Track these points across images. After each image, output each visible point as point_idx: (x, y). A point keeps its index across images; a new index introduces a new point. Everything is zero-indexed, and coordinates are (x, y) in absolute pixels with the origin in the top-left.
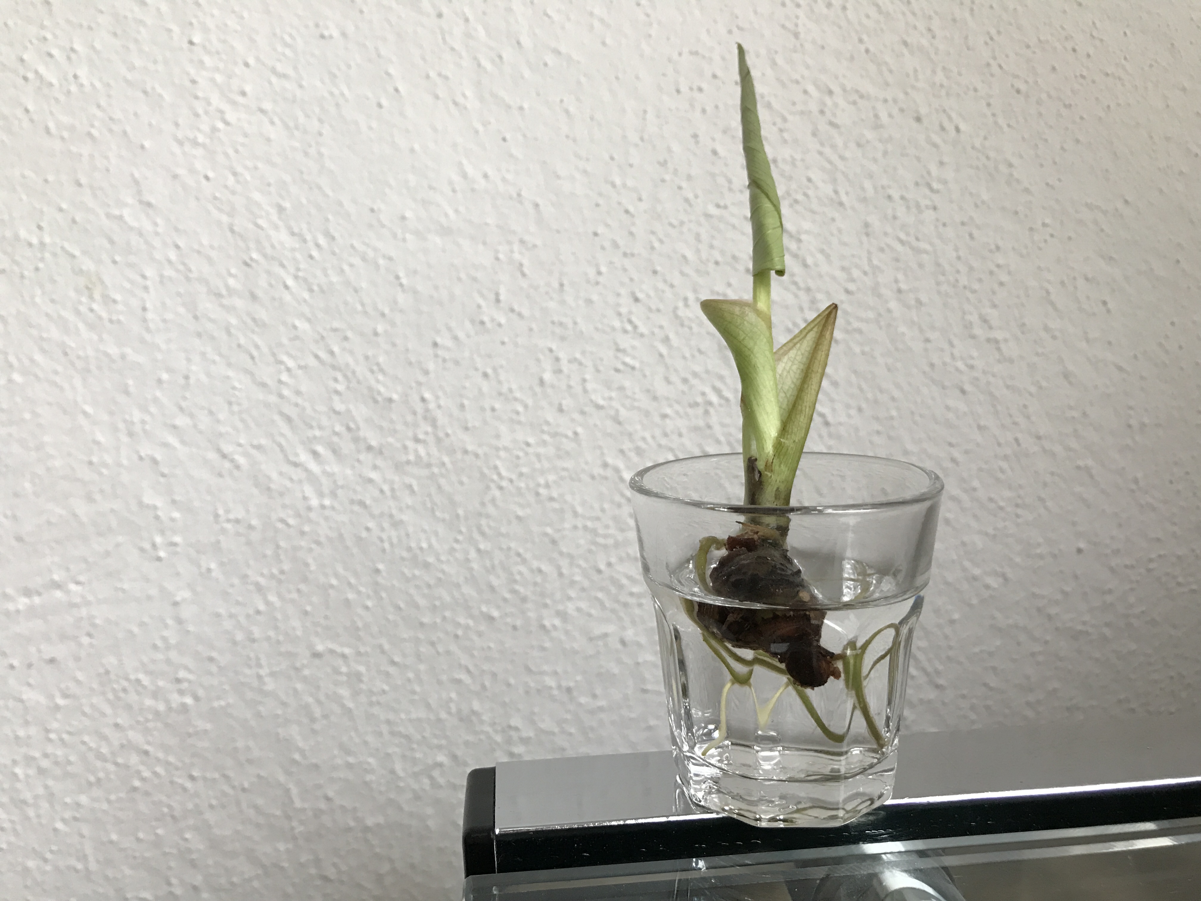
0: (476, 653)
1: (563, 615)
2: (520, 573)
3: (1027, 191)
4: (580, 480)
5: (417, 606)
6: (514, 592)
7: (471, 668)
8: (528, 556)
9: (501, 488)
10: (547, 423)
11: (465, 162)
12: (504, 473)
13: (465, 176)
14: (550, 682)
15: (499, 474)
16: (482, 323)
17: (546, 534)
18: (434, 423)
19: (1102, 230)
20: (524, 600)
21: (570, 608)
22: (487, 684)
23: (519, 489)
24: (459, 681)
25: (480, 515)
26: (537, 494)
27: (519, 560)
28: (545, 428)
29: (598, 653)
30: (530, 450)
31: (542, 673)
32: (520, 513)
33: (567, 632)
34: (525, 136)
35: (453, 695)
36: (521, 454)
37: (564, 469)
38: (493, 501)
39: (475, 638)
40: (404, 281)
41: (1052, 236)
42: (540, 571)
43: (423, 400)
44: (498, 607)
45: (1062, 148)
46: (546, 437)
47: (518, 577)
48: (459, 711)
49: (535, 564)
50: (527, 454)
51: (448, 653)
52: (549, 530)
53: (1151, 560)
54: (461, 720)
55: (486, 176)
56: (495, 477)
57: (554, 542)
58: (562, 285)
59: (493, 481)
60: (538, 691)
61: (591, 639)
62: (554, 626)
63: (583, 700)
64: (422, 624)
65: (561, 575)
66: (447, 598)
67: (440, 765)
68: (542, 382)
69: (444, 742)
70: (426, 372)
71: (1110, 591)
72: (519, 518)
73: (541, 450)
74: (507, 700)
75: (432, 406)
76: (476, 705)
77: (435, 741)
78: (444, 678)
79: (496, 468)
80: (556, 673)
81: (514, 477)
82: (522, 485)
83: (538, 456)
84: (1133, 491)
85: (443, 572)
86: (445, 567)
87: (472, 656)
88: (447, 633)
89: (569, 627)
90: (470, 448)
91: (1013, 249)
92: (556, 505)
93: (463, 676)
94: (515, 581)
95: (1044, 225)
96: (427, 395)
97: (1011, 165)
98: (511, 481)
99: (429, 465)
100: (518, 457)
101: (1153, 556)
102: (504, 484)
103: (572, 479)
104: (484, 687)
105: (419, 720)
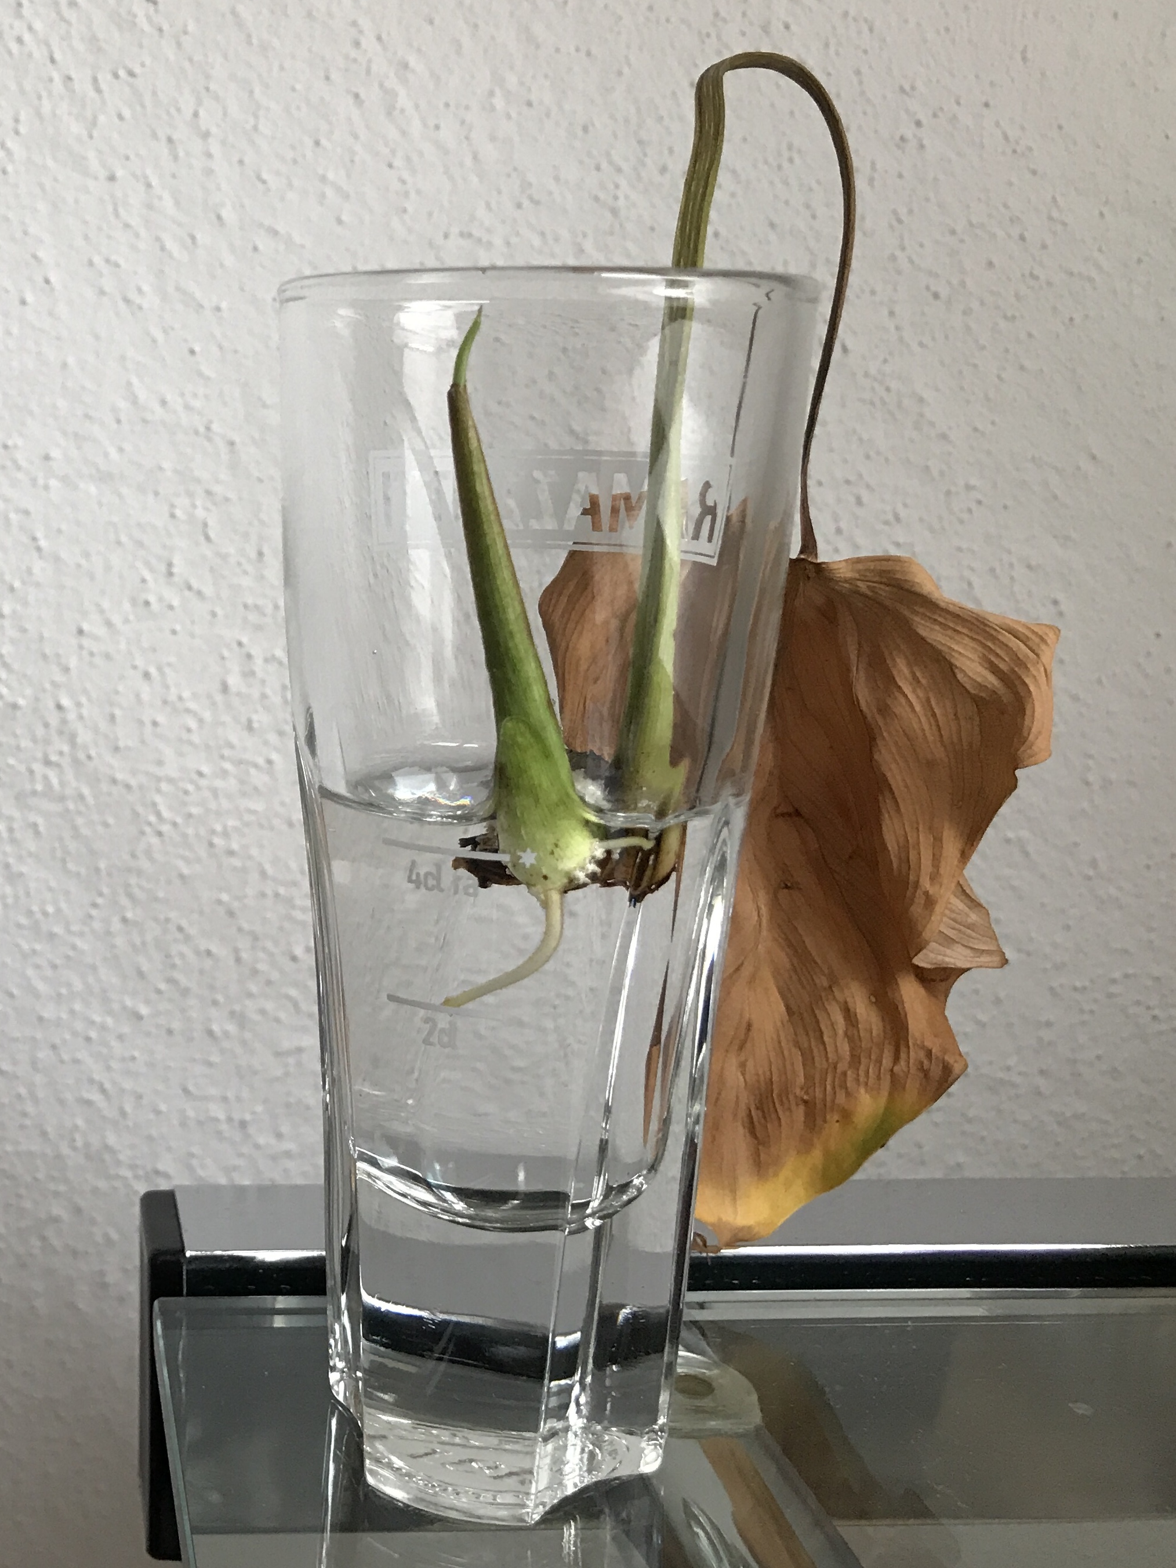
0: (114, 1065)
1: (240, 1019)
2: (182, 955)
3: (944, 437)
4: (272, 828)
5: (37, 995)
6: (171, 981)
7: (108, 1086)
8: (192, 931)
9: (160, 834)
10: (231, 746)
11: (135, 380)
12: (166, 814)
13: (135, 401)
14: (218, 1111)
15: (158, 814)
16: (147, 603)
17: (219, 902)
18: (72, 740)
19: (1055, 497)
20: (185, 992)
21: (250, 1007)
22: (128, 1108)
23: (185, 836)
24: (89, 1103)
25: (129, 870)
26: (211, 845)
27: (179, 936)
28: (226, 752)
29: (287, 1074)
30: (203, 782)
31: (206, 1098)
32: (186, 871)
33: (244, 1043)
34: (220, 347)
35: (80, 1122)
36: (190, 788)
37: (251, 812)
38: (148, 853)
39: (114, 1043)
40: (43, 543)
41: (979, 502)
42: (209, 953)
43: (59, 707)
44: (147, 1002)
45: (999, 377)
46: (228, 766)
47: (178, 961)
48: (87, 1145)
49: (203, 945)
50: (198, 788)
51: (76, 1061)
52: (225, 897)
53: (1114, 981)
54: (88, 1157)
55: (164, 403)
56: (152, 818)
57: (231, 914)
58: (260, 554)
59: (150, 824)
60: (200, 1123)
61: (278, 1054)
62: (226, 1034)
63: (261, 1141)
64: (41, 1019)
65: (238, 960)
66: (78, 985)
67: (56, 1220)
68: (225, 688)
69: (62, 1188)
70: (66, 670)
71: (1049, 1024)
72: (182, 876)
73: (219, 783)
74: (154, 1132)
75: (72, 716)
76: (112, 1139)
77: (52, 1186)
78: (69, 1096)
79: (154, 804)
80: (225, 1099)
81: (179, 820)
82: (190, 831)
83: (215, 792)
84: (1089, 878)
85: (74, 947)
86: (79, 943)
87: (109, 1068)
88: (75, 1034)
89: (248, 1035)
90: (119, 776)
91: (921, 520)
92: (236, 862)
93: (96, 1097)
94: (174, 966)
95: (969, 488)
96: (65, 702)
97: (921, 400)
98: (175, 824)
99: (62, 799)
100: (186, 792)
101: (1117, 975)
102: (165, 828)
103: (261, 826)
104: (123, 1114)
105: (31, 1154)
